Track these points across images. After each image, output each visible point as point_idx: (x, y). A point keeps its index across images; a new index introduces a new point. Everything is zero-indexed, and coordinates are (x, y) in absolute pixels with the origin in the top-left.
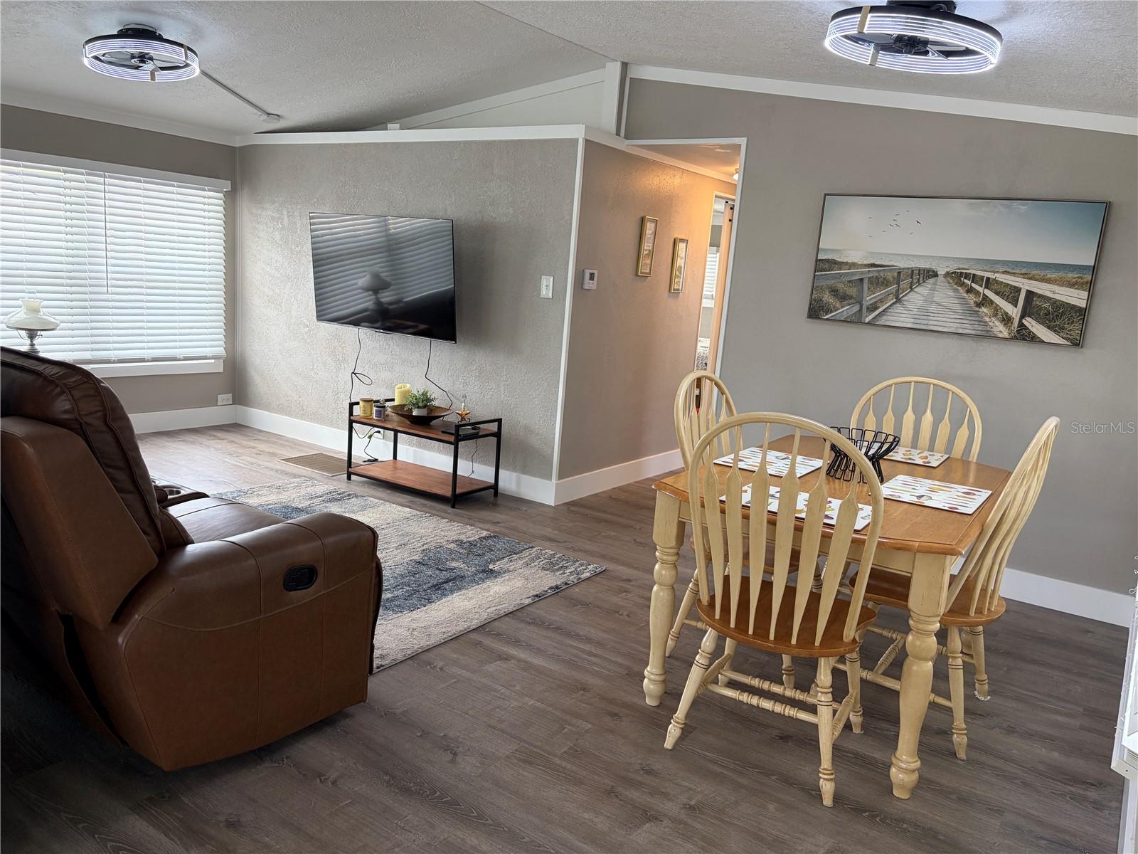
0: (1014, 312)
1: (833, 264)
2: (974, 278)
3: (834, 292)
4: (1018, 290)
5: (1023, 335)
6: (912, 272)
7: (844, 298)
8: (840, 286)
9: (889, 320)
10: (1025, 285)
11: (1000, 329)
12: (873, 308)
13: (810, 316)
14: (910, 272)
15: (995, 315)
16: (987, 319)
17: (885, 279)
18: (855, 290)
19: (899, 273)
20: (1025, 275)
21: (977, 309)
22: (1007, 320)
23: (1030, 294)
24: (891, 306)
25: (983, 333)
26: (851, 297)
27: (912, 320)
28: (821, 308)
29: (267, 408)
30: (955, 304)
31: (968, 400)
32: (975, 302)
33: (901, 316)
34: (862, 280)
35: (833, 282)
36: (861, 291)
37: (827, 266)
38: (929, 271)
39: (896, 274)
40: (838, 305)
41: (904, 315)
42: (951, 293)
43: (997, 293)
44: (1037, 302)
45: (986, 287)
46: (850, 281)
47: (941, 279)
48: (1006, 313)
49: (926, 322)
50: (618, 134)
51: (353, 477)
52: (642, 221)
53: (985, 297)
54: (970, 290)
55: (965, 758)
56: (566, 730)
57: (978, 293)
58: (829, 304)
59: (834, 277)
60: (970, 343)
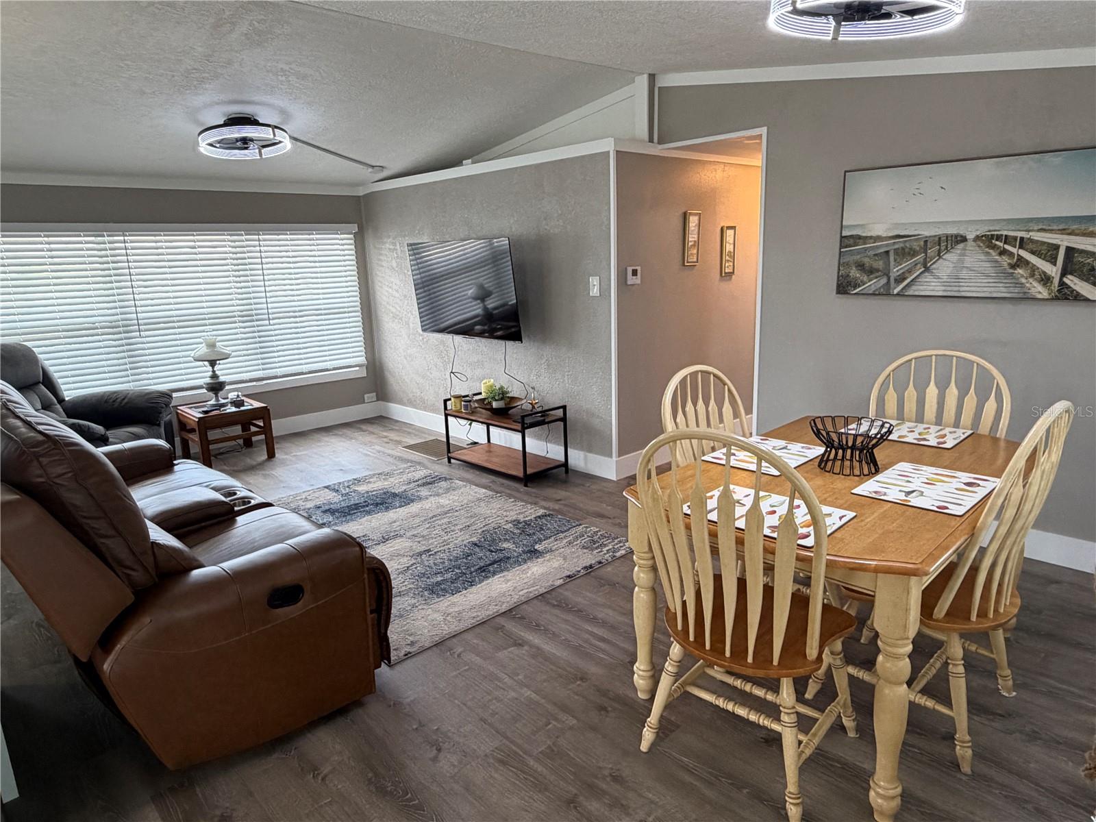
0: (1053, 271)
1: (858, 239)
2: (1007, 240)
3: (861, 266)
4: (1057, 247)
5: (1065, 295)
6: (939, 240)
7: (871, 272)
8: (866, 260)
9: (915, 290)
10: (1064, 241)
11: (1039, 290)
12: (900, 280)
13: (838, 292)
14: (937, 239)
15: (1032, 275)
16: (1023, 280)
17: (911, 249)
18: (881, 263)
19: (926, 242)
20: (1063, 231)
21: (1012, 271)
22: (1045, 280)
23: (1069, 250)
24: (919, 275)
25: (1021, 296)
26: (878, 270)
27: (943, 288)
28: (849, 284)
29: (401, 402)
30: (987, 266)
31: (995, 372)
32: (1009, 264)
33: (930, 285)
34: (887, 252)
35: (858, 257)
36: (887, 264)
37: (851, 241)
38: (956, 236)
39: (922, 243)
40: (865, 279)
41: (933, 284)
42: (983, 257)
43: (1033, 253)
44: (1079, 258)
45: (1021, 247)
46: (875, 255)
47: (970, 243)
48: (1044, 273)
49: (957, 289)
50: (651, 140)
51: (452, 461)
52: (685, 217)
53: (1020, 258)
54: (1003, 252)
55: (969, 772)
56: (550, 726)
57: (1011, 254)
58: (856, 279)
59: (859, 252)
60: (1008, 307)
